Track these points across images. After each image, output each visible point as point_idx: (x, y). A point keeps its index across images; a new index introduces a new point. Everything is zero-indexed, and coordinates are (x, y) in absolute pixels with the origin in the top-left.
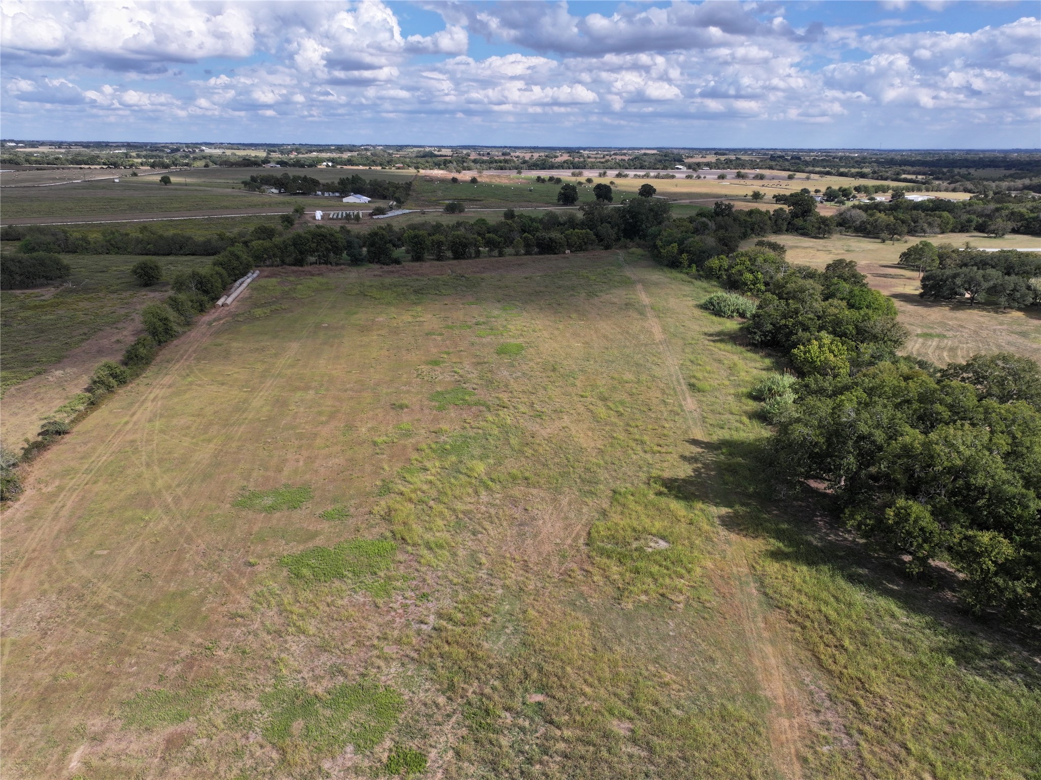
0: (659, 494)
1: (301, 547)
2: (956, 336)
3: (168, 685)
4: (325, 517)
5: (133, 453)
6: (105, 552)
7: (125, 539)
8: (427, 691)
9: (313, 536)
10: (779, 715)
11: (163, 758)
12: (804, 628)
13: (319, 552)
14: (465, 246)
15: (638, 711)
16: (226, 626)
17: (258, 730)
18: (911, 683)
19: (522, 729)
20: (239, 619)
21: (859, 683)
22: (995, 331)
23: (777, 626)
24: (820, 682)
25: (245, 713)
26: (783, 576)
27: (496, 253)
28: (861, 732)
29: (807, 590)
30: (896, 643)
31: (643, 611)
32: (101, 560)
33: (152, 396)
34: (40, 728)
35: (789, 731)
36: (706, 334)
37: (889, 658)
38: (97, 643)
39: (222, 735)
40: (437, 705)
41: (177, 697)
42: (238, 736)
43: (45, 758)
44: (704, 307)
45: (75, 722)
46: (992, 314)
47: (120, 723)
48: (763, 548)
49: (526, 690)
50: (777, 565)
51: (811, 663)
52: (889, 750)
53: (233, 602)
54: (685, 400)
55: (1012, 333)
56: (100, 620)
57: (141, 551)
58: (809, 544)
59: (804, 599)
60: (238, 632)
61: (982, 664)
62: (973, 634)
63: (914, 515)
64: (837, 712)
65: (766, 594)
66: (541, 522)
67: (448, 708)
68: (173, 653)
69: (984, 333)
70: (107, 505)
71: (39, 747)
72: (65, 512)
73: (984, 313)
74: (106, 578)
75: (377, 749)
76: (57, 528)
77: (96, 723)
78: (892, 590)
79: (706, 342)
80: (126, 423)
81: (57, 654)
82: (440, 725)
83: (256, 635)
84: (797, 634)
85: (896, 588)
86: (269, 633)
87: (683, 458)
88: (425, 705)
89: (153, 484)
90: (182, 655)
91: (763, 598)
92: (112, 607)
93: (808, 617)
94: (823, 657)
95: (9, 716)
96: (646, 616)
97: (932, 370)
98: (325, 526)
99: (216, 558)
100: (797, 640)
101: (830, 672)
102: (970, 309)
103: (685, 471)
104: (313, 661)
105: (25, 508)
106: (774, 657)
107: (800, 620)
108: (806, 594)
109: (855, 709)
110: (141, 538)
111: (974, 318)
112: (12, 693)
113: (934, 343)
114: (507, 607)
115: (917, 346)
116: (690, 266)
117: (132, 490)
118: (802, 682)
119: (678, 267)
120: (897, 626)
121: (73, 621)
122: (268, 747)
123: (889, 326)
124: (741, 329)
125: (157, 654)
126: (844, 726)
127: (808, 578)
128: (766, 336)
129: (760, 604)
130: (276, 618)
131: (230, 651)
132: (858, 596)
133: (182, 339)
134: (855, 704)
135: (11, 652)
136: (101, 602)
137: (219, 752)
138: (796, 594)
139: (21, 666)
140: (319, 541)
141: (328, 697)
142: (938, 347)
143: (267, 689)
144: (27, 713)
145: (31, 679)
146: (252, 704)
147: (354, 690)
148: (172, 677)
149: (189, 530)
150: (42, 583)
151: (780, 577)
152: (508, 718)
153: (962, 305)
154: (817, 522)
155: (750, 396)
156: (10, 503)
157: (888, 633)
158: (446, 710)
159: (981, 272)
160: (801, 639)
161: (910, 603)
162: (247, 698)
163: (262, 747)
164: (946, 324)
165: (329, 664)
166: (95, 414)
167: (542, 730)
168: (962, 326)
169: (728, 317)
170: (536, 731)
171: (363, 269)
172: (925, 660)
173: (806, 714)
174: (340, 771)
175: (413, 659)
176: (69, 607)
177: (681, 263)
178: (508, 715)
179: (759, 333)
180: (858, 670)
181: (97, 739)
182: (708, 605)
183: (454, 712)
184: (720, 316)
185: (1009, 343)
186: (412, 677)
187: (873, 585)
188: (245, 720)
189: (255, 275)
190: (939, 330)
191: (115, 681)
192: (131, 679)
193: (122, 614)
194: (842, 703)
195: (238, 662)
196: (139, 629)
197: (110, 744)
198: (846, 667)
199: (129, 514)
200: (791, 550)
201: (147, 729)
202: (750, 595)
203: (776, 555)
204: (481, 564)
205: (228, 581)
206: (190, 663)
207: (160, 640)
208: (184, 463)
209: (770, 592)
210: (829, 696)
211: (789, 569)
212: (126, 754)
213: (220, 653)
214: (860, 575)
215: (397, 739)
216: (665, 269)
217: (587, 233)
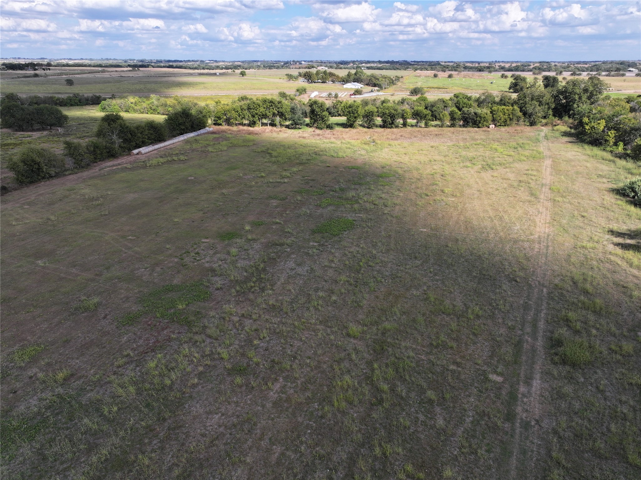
14: (393, 117)
27: (423, 124)
36: (612, 232)
44: (621, 192)
79: (611, 247)
116: (616, 144)
119: (601, 144)
177: (606, 141)
216: (586, 146)
217: (513, 110)
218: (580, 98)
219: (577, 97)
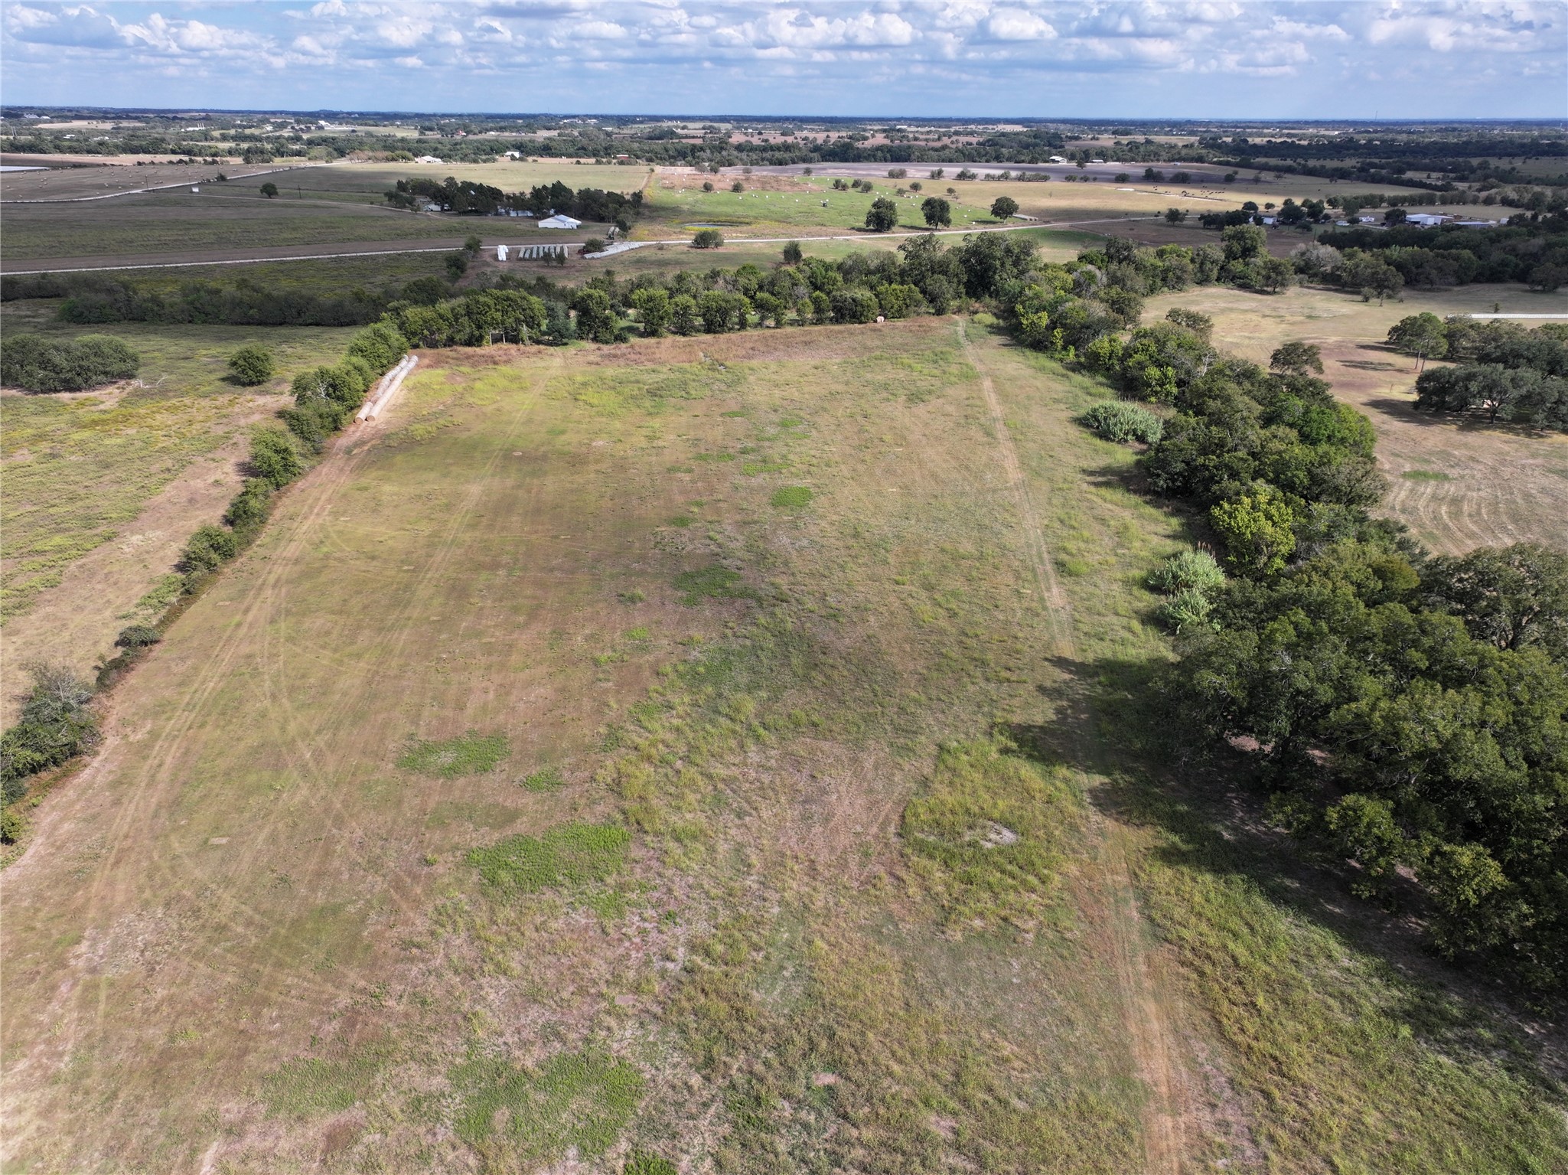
0: (1005, 751)
1: (496, 836)
2: (1462, 477)
3: (324, 1051)
4: (529, 785)
5: (252, 677)
6: (224, 841)
7: (251, 820)
8: (675, 1066)
9: (512, 816)
10: (1159, 1110)
11: (324, 1161)
12: (1202, 974)
13: (522, 844)
14: (724, 313)
15: (965, 1101)
16: (397, 962)
17: (448, 1123)
18: (1346, 1065)
19: (806, 1126)
20: (415, 951)
21: (1273, 1064)
22: (1523, 467)
23: (1165, 970)
24: (1220, 1060)
25: (430, 1096)
26: (1178, 889)
27: (771, 322)
28: (1271, 1138)
29: (1210, 915)
30: (1331, 1001)
31: (977, 945)
32: (219, 854)
33: (272, 579)
34: (157, 1114)
35: (1172, 1136)
36: (1084, 471)
37: (1319, 1025)
38: (224, 984)
39: (400, 1129)
40: (689, 1088)
41: (336, 1071)
42: (422, 1130)
43: (168, 1159)
44: (1083, 422)
45: (202, 1106)
46: (1523, 438)
47: (262, 1108)
48: (1151, 843)
49: (812, 1068)
50: (1169, 872)
51: (1208, 1031)
52: (1308, 1166)
53: (405, 923)
54: (1049, 589)
55: (1550, 471)
56: (225, 950)
57: (273, 839)
58: (1218, 837)
59: (1204, 927)
60: (415, 970)
61: (1449, 1035)
62: (1442, 986)
63: (1366, 820)
64: (1241, 1108)
65: (1151, 919)
66: (835, 797)
67: (704, 1093)
68: (327, 1002)
69: (1506, 472)
70: (222, 764)
71: (158, 1142)
72: (164, 775)
73: (1511, 436)
74: (228, 882)
75: (610, 1154)
76: (154, 800)
77: (231, 1109)
78: (1332, 914)
79: (1085, 486)
80: (239, 625)
81: (171, 1000)
82: (694, 1119)
83: (439, 976)
84: (1192, 985)
85: (1337, 910)
86: (456, 972)
87: (1041, 689)
88: (673, 1087)
89: (283, 729)
90: (340, 1006)
91: (1147, 926)
92: (240, 929)
93: (1208, 957)
94: (1225, 1021)
95: (114, 1095)
96: (980, 952)
97: (1417, 551)
98: (528, 801)
99: (378, 851)
100: (1192, 994)
101: (1235, 1045)
102: (1488, 428)
103: (1042, 713)
104: (518, 1018)
105: (109, 767)
106: (1158, 1019)
107: (1197, 962)
108: (1209, 920)
109: (1265, 1102)
110: (272, 818)
111: (1494, 442)
112: (116, 1060)
113: (1429, 490)
114: (786, 935)
115: (1403, 494)
116: (1065, 348)
117: (253, 739)
118: (1194, 1060)
119: (1046, 347)
120: (1335, 973)
121: (188, 950)
122: (463, 1150)
123: (1359, 473)
124: (1138, 463)
125: (306, 1004)
126: (1250, 1129)
127: (1212, 895)
128: (1174, 481)
129: (1142, 933)
130: (465, 950)
131: (404, 1000)
132: (1283, 923)
133: (310, 478)
134: (1267, 1095)
135: (108, 997)
136: (224, 920)
137: (397, 1155)
138: (1193, 920)
139: (125, 1019)
140: (521, 826)
141: (541, 1073)
142: (1434, 497)
143: (458, 1060)
144: (137, 1092)
145: (139, 1040)
146: (438, 1082)
147: (576, 1064)
148: (329, 1040)
149: (339, 806)
150: (141, 889)
151: (1173, 892)
152: (786, 1109)
153: (1476, 422)
154: (1230, 800)
155: (1145, 585)
156: (86, 759)
157: (1321, 984)
158: (701, 1096)
159: (1510, 372)
160: (1196, 992)
161: (1354, 936)
162: (430, 1073)
163: (454, 1148)
164: (1450, 455)
165: (540, 1022)
166: (193, 607)
167: (832, 1129)
168: (1473, 459)
169: (1119, 442)
170: (825, 1130)
171: (570, 350)
172: (1368, 1029)
173: (1197, 1109)
175: (655, 1016)
176: (181, 928)
177: (1052, 344)
178: (786, 1104)
179: (1165, 476)
180: (1274, 1043)
181: (234, 1132)
182: (1068, 935)
183: (713, 1099)
184: (1108, 439)
185: (1543, 490)
186: (655, 1044)
187: (1304, 906)
188: (429, 1107)
189: (412, 365)
190: (1437, 466)
191: (252, 1044)
192: (274, 1042)
193: (254, 940)
194: (1248, 1094)
195: (417, 1018)
196: (279, 965)
197: (252, 1140)
198: (1256, 1039)
199: (252, 778)
200: (1191, 847)
201: (299, 1118)
202: (1128, 920)
203: (1169, 856)
204: (749, 865)
205: (397, 888)
206: (351, 1018)
207: (308, 981)
208: (324, 694)
209: (1157, 916)
210: (1231, 1081)
211: (1187, 879)
212: (275, 1156)
213: (391, 1003)
214: (1287, 889)
215: (636, 1139)
216: (1028, 352)
217: (910, 290)
218: (1003, 265)
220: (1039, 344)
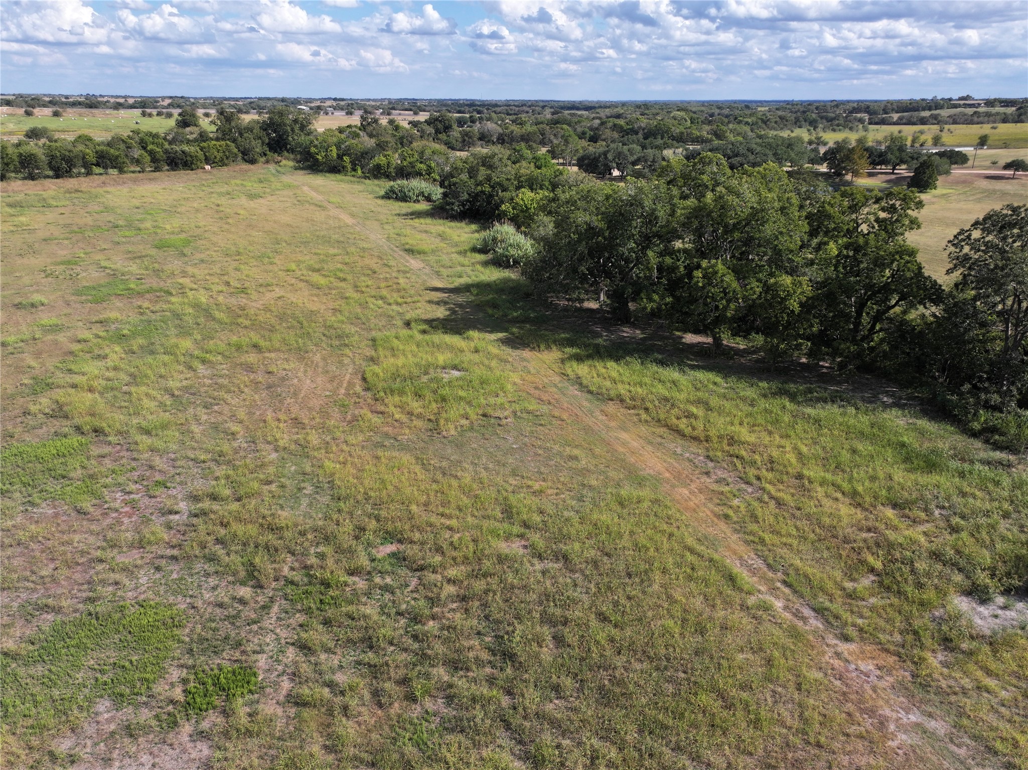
0: (425, 332)
8: (214, 588)
10: (673, 486)
12: (646, 409)
15: (526, 525)
18: (769, 428)
19: (386, 588)
23: (619, 414)
24: (692, 449)
26: (598, 374)
28: (758, 478)
29: (628, 380)
30: (734, 402)
31: (469, 434)
35: (693, 498)
36: (399, 215)
40: (242, 601)
44: (387, 197)
48: (560, 356)
49: (369, 545)
50: (586, 367)
51: (672, 436)
54: (408, 261)
59: (629, 387)
64: (725, 469)
65: (590, 392)
66: (296, 381)
67: (259, 599)
75: (160, 688)
79: (403, 220)
82: (255, 622)
84: (644, 416)
87: (432, 302)
88: (221, 605)
91: (589, 396)
93: (644, 399)
94: (679, 428)
96: (476, 438)
100: (646, 421)
101: (695, 438)
103: (441, 312)
106: (634, 440)
107: (638, 404)
108: (629, 383)
109: (738, 461)
114: (293, 468)
116: (354, 169)
118: (675, 453)
119: (341, 172)
120: (723, 390)
126: (740, 478)
127: (622, 371)
129: (590, 401)
132: (676, 374)
134: (735, 457)
141: (31, 648)
147: (81, 625)
151: (595, 376)
152: (359, 582)
155: (474, 250)
157: (721, 397)
158: (256, 602)
160: (649, 418)
165: (15, 604)
167: (414, 582)
169: (414, 202)
170: (407, 586)
173: (698, 478)
174: (96, 744)
175: (174, 558)
177: (343, 167)
178: (356, 579)
179: (457, 203)
180: (719, 429)
182: (538, 413)
183: (272, 600)
184: (406, 201)
186: (181, 579)
194: (724, 460)
202: (574, 397)
203: (579, 359)
204: (233, 434)
209: (594, 389)
210: (708, 457)
211: (599, 367)
215: (190, 662)
216: (328, 175)
218: (293, 130)
219: (289, 128)
220: (335, 169)
